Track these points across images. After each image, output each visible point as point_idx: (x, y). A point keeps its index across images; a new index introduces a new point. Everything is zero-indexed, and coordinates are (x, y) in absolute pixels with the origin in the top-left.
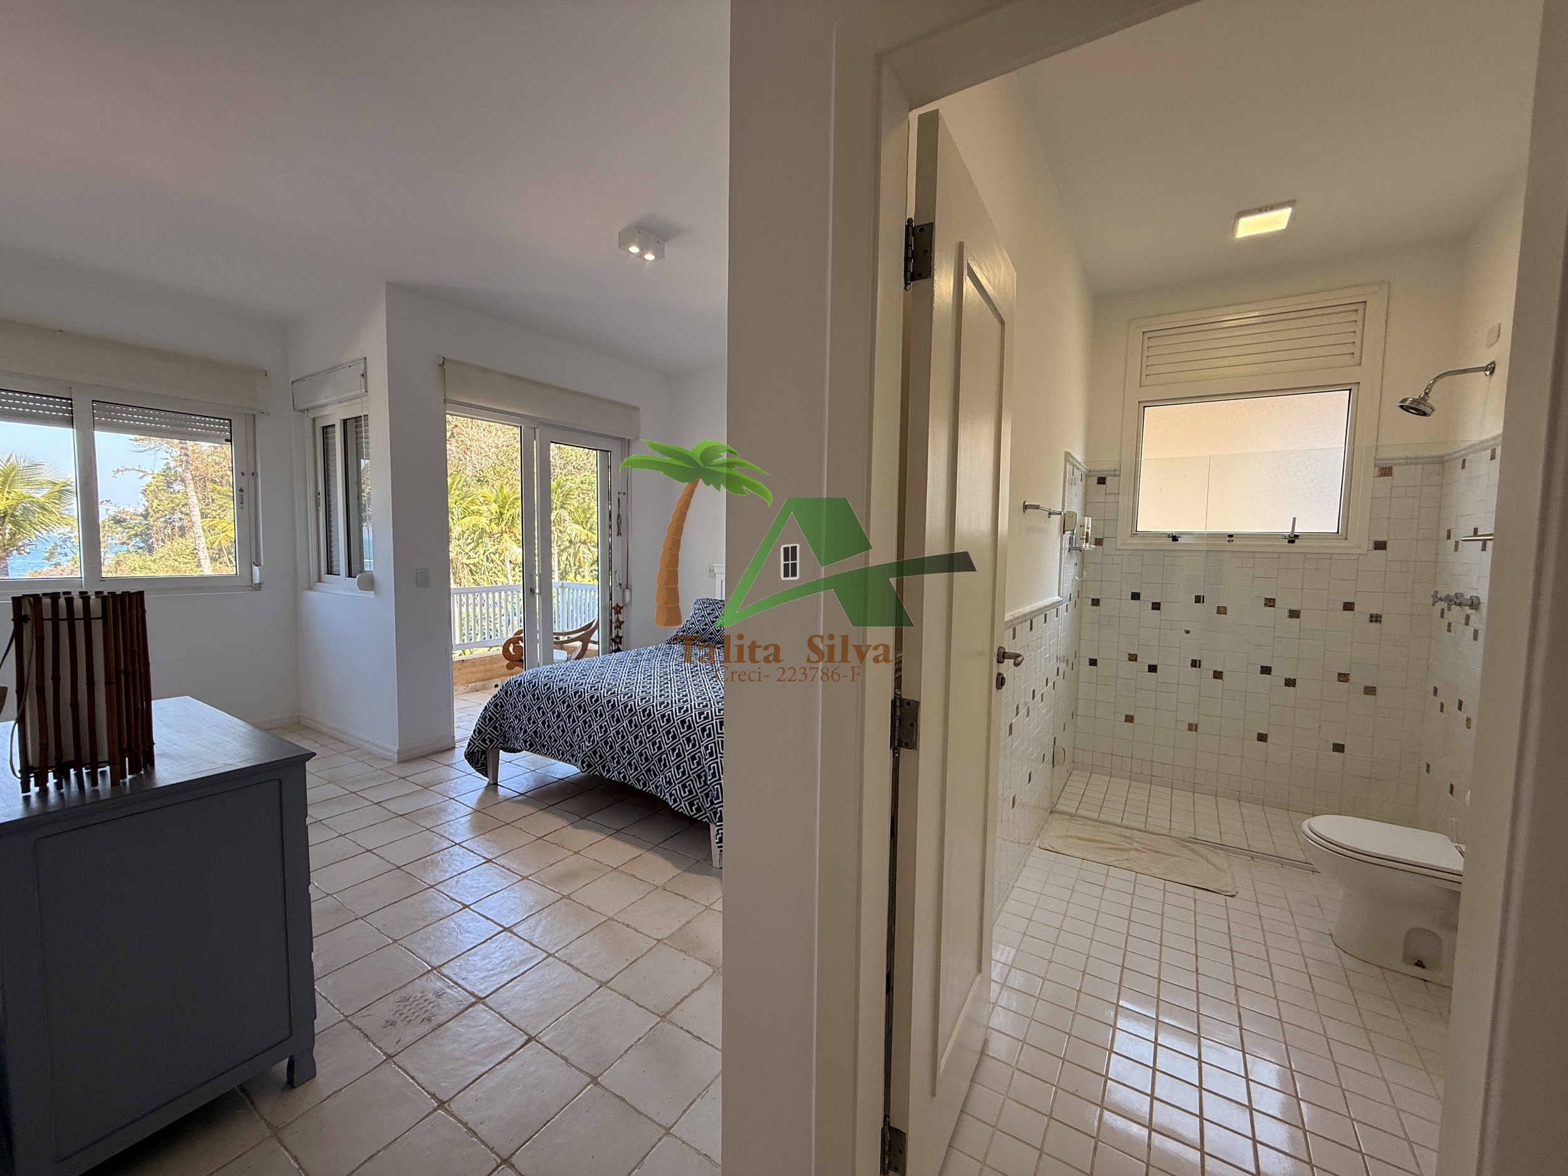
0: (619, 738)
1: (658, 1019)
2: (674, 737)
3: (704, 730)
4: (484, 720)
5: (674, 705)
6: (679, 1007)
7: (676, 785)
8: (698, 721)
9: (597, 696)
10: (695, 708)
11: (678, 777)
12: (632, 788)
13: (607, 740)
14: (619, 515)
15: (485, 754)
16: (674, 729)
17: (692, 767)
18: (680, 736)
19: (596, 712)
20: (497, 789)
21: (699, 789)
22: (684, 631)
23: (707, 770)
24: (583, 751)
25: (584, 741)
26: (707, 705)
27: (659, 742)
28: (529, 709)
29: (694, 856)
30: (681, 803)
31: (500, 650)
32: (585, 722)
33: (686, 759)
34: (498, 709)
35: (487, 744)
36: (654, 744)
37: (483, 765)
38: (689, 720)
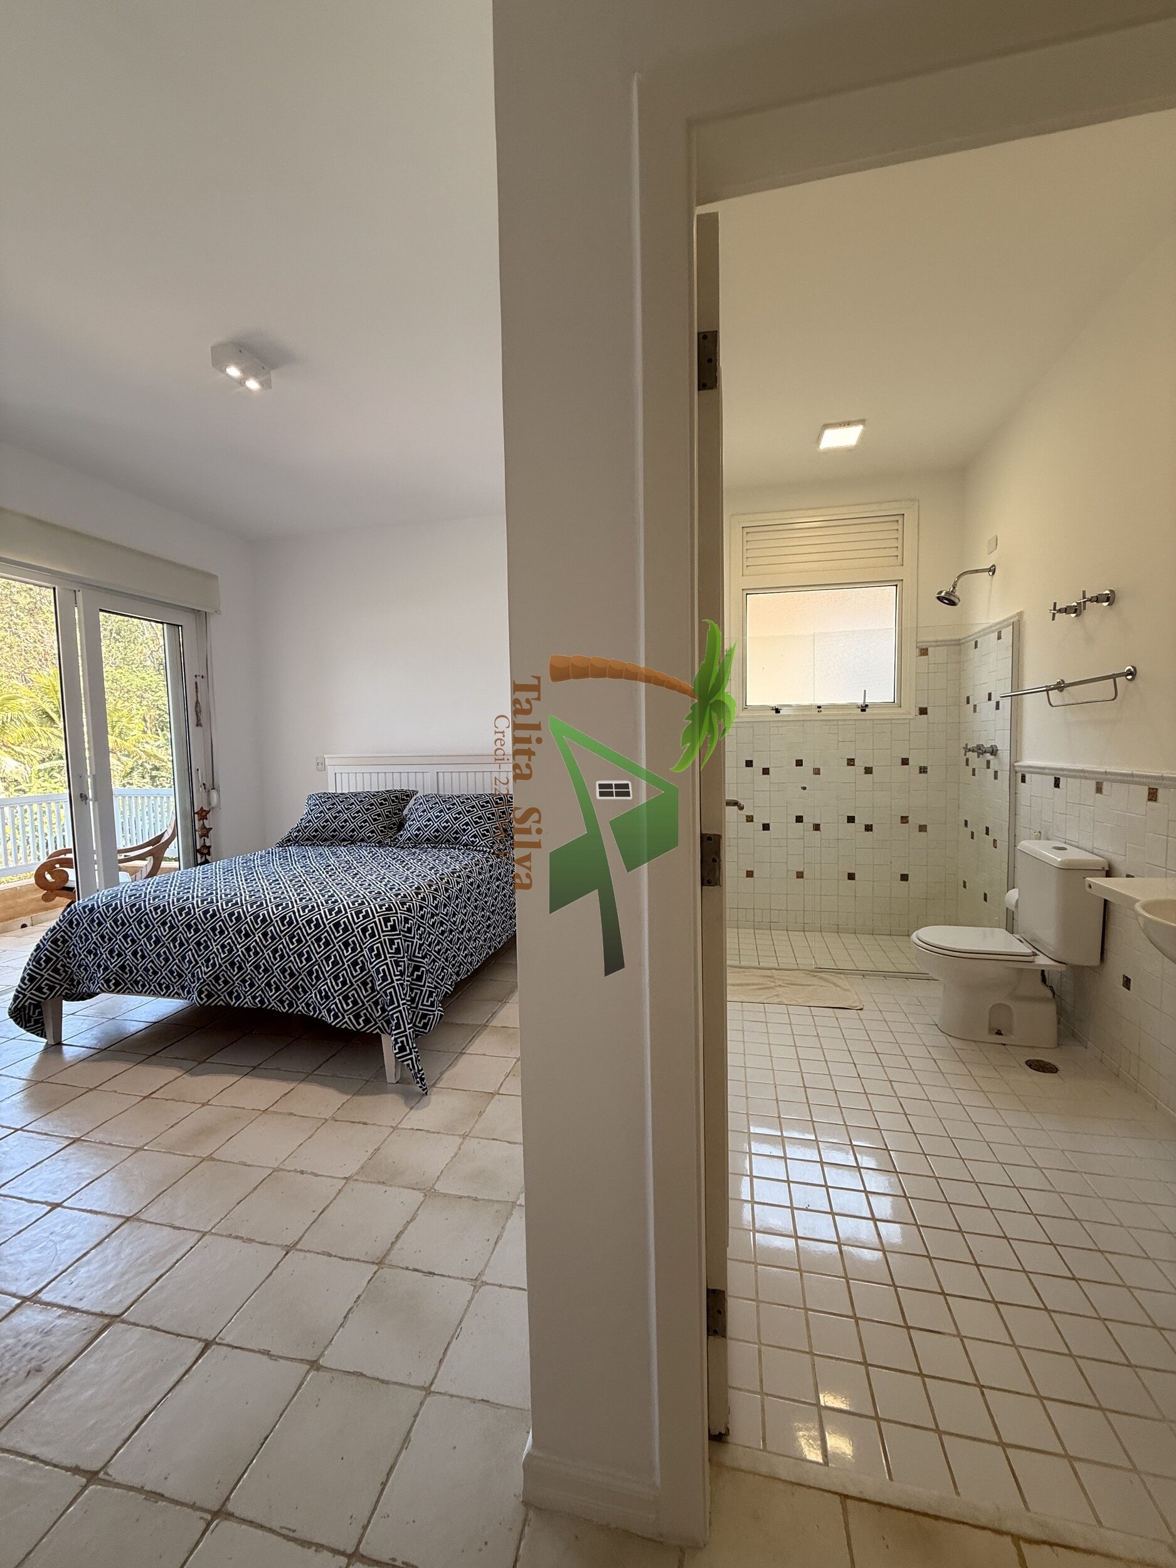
0: (250, 956)
1: (375, 1268)
2: (327, 944)
3: (364, 930)
4: (38, 962)
5: (321, 908)
6: (398, 1246)
7: (334, 998)
8: (356, 921)
9: (214, 910)
10: (349, 908)
11: (336, 988)
12: (274, 1013)
13: (233, 961)
14: (197, 702)
15: (40, 1007)
16: (326, 934)
17: (355, 974)
18: (335, 941)
19: (214, 929)
20: (60, 1052)
21: (365, 997)
22: (298, 831)
23: (375, 975)
24: (199, 979)
25: (200, 967)
26: (363, 903)
27: (307, 952)
28: (110, 939)
29: (360, 1075)
30: (344, 1018)
31: (33, 880)
32: (199, 944)
33: (346, 966)
34: (59, 946)
35: (43, 994)
36: (300, 955)
37: (36, 1022)
38: (344, 922)
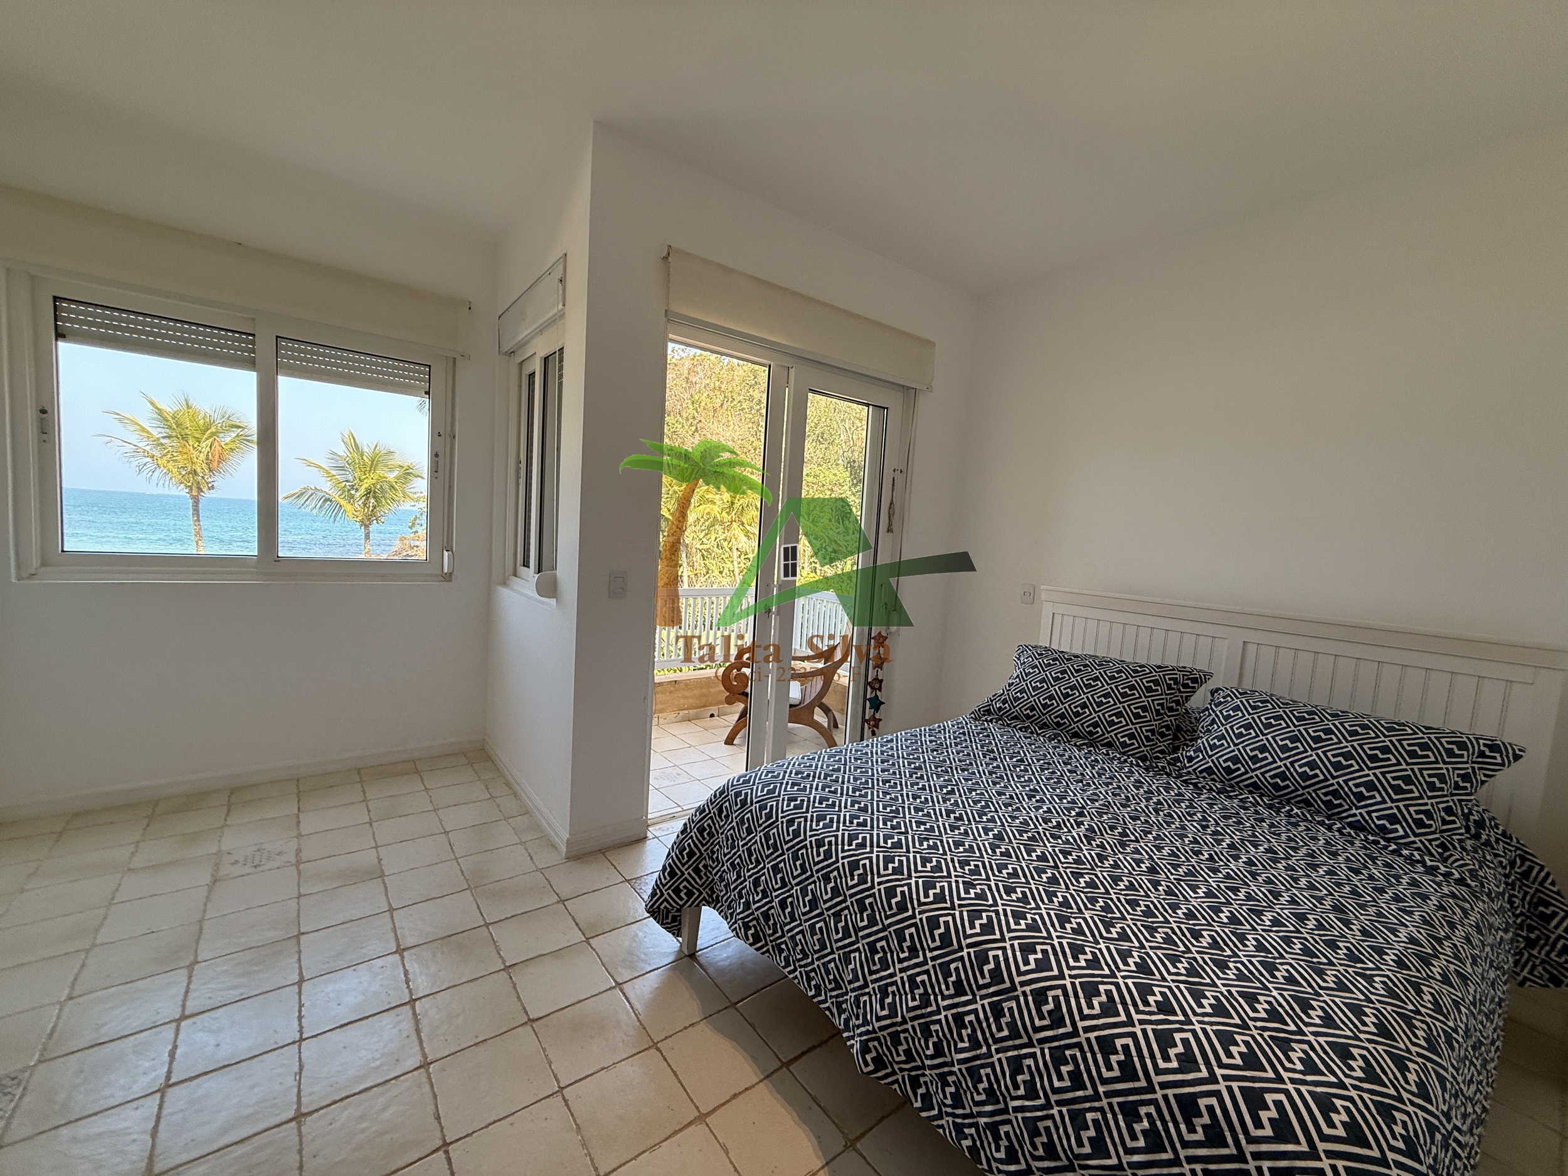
14: (892, 503)
15: (677, 912)
22: (1004, 702)
31: (719, 675)
35: (681, 899)
37: (674, 919)
